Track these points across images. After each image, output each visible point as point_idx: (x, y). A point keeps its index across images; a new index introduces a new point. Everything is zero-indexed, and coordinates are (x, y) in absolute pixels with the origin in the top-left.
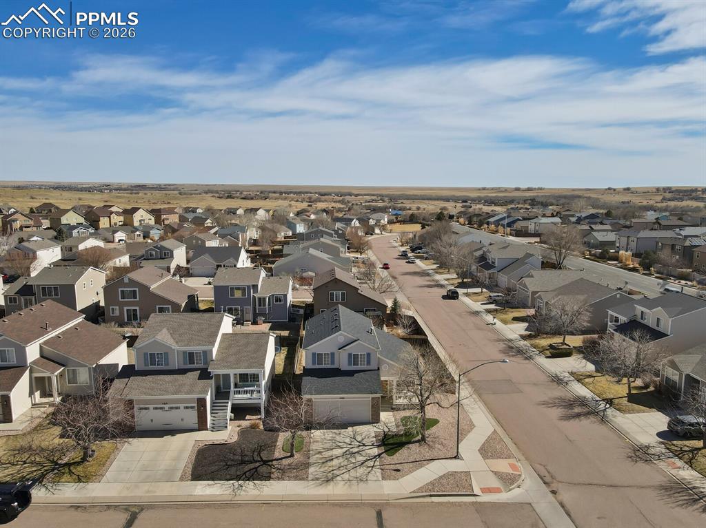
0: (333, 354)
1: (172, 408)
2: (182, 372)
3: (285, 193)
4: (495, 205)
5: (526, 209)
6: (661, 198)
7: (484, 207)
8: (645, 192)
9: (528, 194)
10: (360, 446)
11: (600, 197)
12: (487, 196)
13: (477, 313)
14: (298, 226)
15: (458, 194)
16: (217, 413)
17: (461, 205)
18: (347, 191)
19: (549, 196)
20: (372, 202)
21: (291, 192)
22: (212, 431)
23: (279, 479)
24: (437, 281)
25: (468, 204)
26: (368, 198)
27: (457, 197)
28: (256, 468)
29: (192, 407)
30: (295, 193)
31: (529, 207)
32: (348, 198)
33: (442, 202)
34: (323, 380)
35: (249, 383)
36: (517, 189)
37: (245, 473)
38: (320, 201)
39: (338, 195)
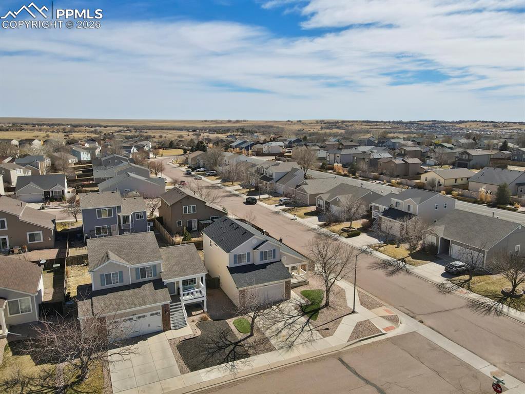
0: (249, 254)
1: (139, 317)
2: (138, 285)
3: (38, 125)
4: (217, 133)
5: (240, 135)
6: (320, 127)
7: (210, 135)
8: (310, 124)
9: (237, 125)
10: (291, 318)
11: (284, 126)
12: (209, 127)
13: (277, 213)
14: (82, 153)
15: (188, 125)
16: (173, 315)
17: (192, 133)
18: (96, 123)
19: (252, 126)
20: (120, 132)
21: (44, 124)
22: (175, 329)
23: (256, 354)
24: (230, 192)
25: (197, 133)
26: (116, 129)
27: (188, 127)
28: (233, 350)
29: (157, 314)
30: (47, 125)
31: (241, 134)
32: (99, 129)
33: (177, 131)
34: (247, 274)
35: (188, 286)
36: (229, 121)
37: (228, 355)
38: (74, 132)
39: (89, 127)
